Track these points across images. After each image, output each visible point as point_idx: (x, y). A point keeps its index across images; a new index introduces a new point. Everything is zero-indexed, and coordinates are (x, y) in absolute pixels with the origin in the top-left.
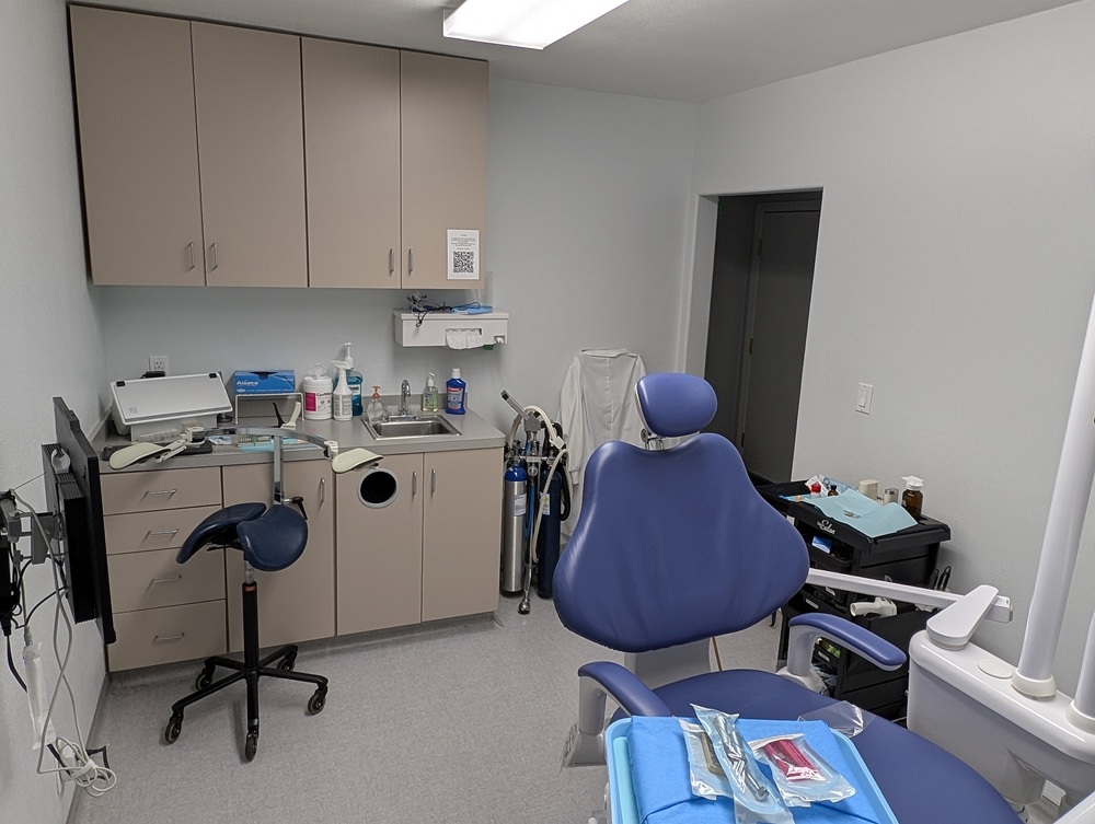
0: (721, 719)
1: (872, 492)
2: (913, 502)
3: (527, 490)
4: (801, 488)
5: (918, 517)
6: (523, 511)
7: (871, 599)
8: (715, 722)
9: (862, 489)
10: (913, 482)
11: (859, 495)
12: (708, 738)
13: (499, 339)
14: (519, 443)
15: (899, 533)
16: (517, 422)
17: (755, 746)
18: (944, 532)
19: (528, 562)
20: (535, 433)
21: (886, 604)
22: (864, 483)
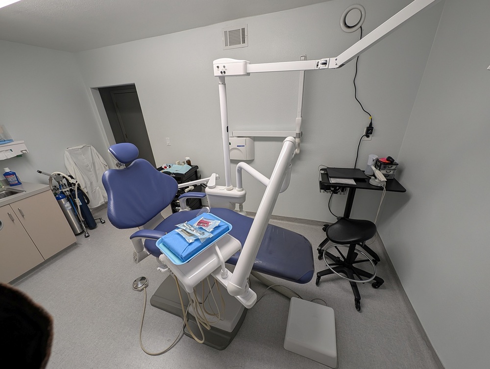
0: (185, 224)
1: (179, 164)
2: (189, 163)
3: (68, 200)
4: (161, 169)
5: (191, 166)
6: (70, 207)
7: (188, 187)
8: (184, 226)
9: (177, 164)
10: (187, 158)
11: (177, 165)
12: (185, 230)
13: (24, 152)
14: (55, 186)
15: (189, 171)
16: (50, 180)
17: (195, 225)
18: (197, 167)
19: (80, 222)
20: (62, 181)
21: (192, 187)
22: (177, 162)
